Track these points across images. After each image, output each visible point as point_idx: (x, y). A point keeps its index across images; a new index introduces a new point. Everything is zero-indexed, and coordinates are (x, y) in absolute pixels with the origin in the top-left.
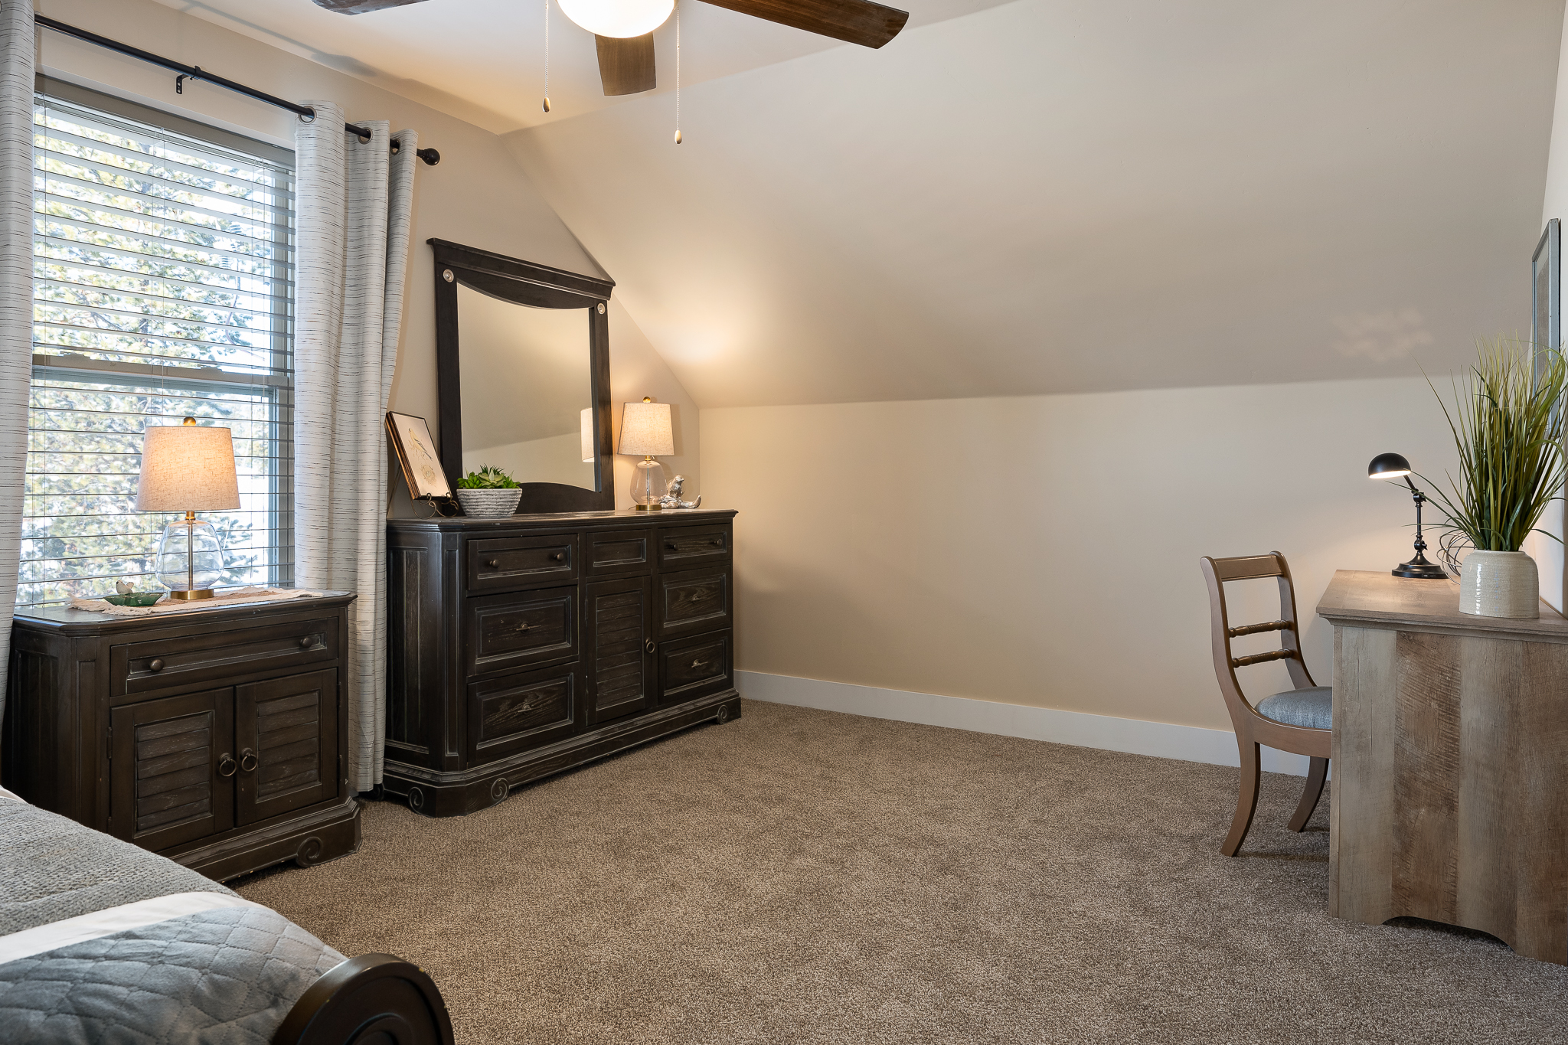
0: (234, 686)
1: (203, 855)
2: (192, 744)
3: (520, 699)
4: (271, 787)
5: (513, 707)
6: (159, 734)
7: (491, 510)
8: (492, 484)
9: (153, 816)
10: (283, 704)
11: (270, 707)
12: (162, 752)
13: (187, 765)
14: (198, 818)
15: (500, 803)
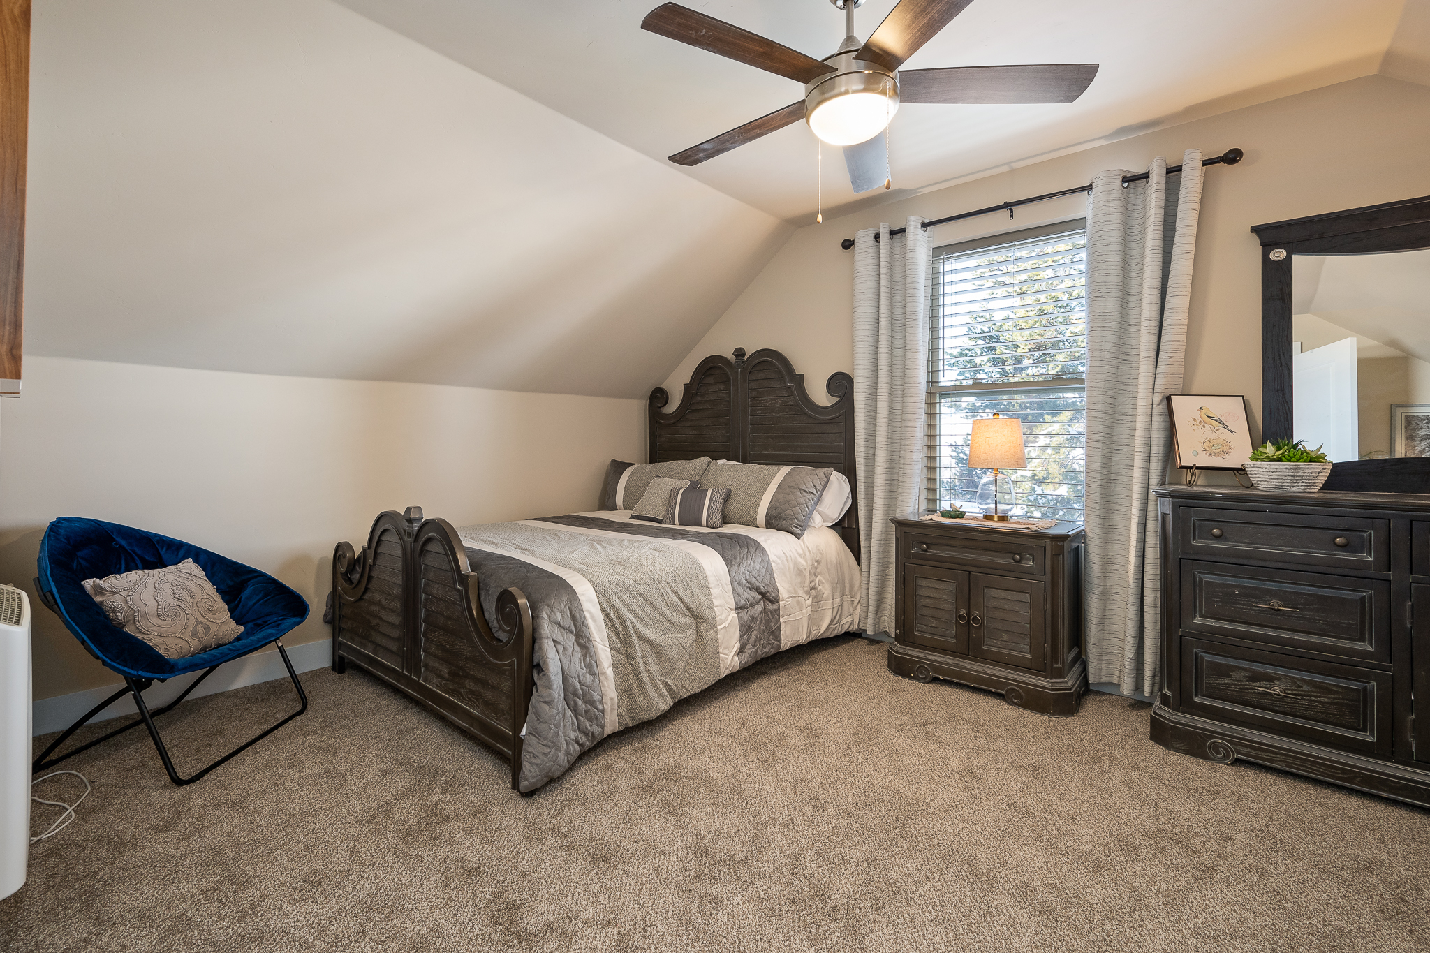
0: (970, 572)
1: (948, 661)
2: (945, 597)
3: (1270, 679)
4: (994, 642)
5: (1253, 682)
6: (927, 585)
7: (1266, 483)
8: (1268, 457)
9: (925, 627)
10: (1003, 594)
11: (994, 593)
12: (928, 595)
13: (942, 607)
14: (948, 639)
15: (1220, 764)
